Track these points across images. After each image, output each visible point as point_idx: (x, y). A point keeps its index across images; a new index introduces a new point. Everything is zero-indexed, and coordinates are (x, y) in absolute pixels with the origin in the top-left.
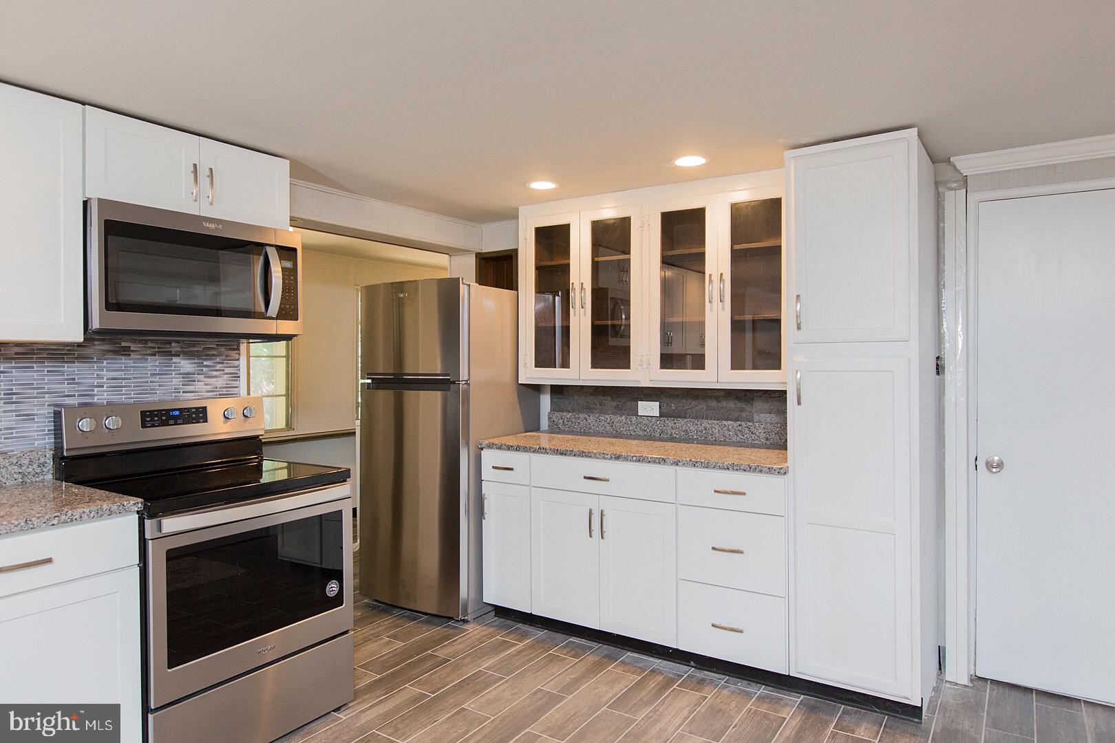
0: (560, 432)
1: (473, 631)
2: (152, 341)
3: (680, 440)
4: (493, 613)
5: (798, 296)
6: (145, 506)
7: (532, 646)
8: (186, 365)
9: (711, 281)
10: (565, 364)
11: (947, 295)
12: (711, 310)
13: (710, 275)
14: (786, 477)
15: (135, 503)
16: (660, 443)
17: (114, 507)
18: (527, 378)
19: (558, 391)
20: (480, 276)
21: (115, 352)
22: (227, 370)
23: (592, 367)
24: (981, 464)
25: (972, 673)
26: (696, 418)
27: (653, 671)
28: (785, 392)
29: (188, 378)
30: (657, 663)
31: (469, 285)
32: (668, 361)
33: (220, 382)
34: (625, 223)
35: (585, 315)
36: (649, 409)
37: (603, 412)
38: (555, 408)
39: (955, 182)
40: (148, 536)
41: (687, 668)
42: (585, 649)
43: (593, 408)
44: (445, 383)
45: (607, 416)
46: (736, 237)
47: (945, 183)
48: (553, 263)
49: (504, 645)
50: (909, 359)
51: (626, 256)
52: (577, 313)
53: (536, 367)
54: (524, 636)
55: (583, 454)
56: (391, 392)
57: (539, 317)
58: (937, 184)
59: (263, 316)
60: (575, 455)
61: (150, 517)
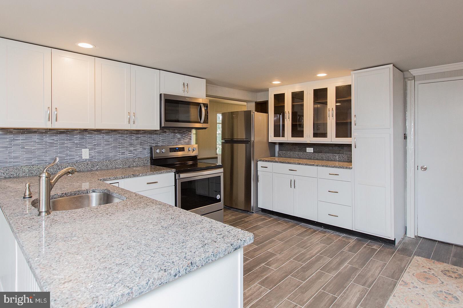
0: (281, 157)
1: (255, 215)
2: (171, 129)
3: (320, 160)
4: (261, 211)
5: (355, 115)
6: (176, 171)
7: (273, 220)
8: (179, 136)
9: (329, 110)
10: (283, 136)
11: (408, 114)
12: (329, 119)
13: (329, 109)
14: (352, 169)
15: (174, 170)
16: (313, 160)
17: (170, 171)
18: (271, 140)
19: (281, 144)
20: (256, 109)
21: (163, 132)
22: (189, 137)
23: (292, 137)
24: (419, 168)
25: (416, 235)
26: (325, 153)
27: (310, 228)
28: (351, 144)
29: (179, 139)
30: (311, 226)
31: (254, 112)
32: (315, 135)
33: (187, 141)
34: (302, 93)
35: (289, 121)
36: (310, 150)
37: (295, 151)
38: (280, 150)
39: (411, 78)
40: (177, 178)
41: (321, 228)
42: (289, 221)
43: (292, 150)
44: (247, 142)
45: (296, 152)
46: (337, 97)
47: (407, 78)
48: (279, 105)
49: (264, 219)
50: (390, 134)
51: (303, 103)
52: (287, 120)
53: (274, 137)
54: (270, 217)
55: (289, 163)
56: (230, 144)
57: (275, 122)
58: (404, 78)
59: (200, 123)
60: (286, 163)
61: (177, 174)
